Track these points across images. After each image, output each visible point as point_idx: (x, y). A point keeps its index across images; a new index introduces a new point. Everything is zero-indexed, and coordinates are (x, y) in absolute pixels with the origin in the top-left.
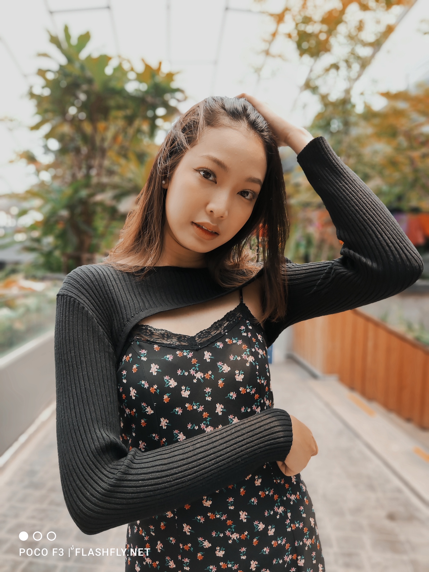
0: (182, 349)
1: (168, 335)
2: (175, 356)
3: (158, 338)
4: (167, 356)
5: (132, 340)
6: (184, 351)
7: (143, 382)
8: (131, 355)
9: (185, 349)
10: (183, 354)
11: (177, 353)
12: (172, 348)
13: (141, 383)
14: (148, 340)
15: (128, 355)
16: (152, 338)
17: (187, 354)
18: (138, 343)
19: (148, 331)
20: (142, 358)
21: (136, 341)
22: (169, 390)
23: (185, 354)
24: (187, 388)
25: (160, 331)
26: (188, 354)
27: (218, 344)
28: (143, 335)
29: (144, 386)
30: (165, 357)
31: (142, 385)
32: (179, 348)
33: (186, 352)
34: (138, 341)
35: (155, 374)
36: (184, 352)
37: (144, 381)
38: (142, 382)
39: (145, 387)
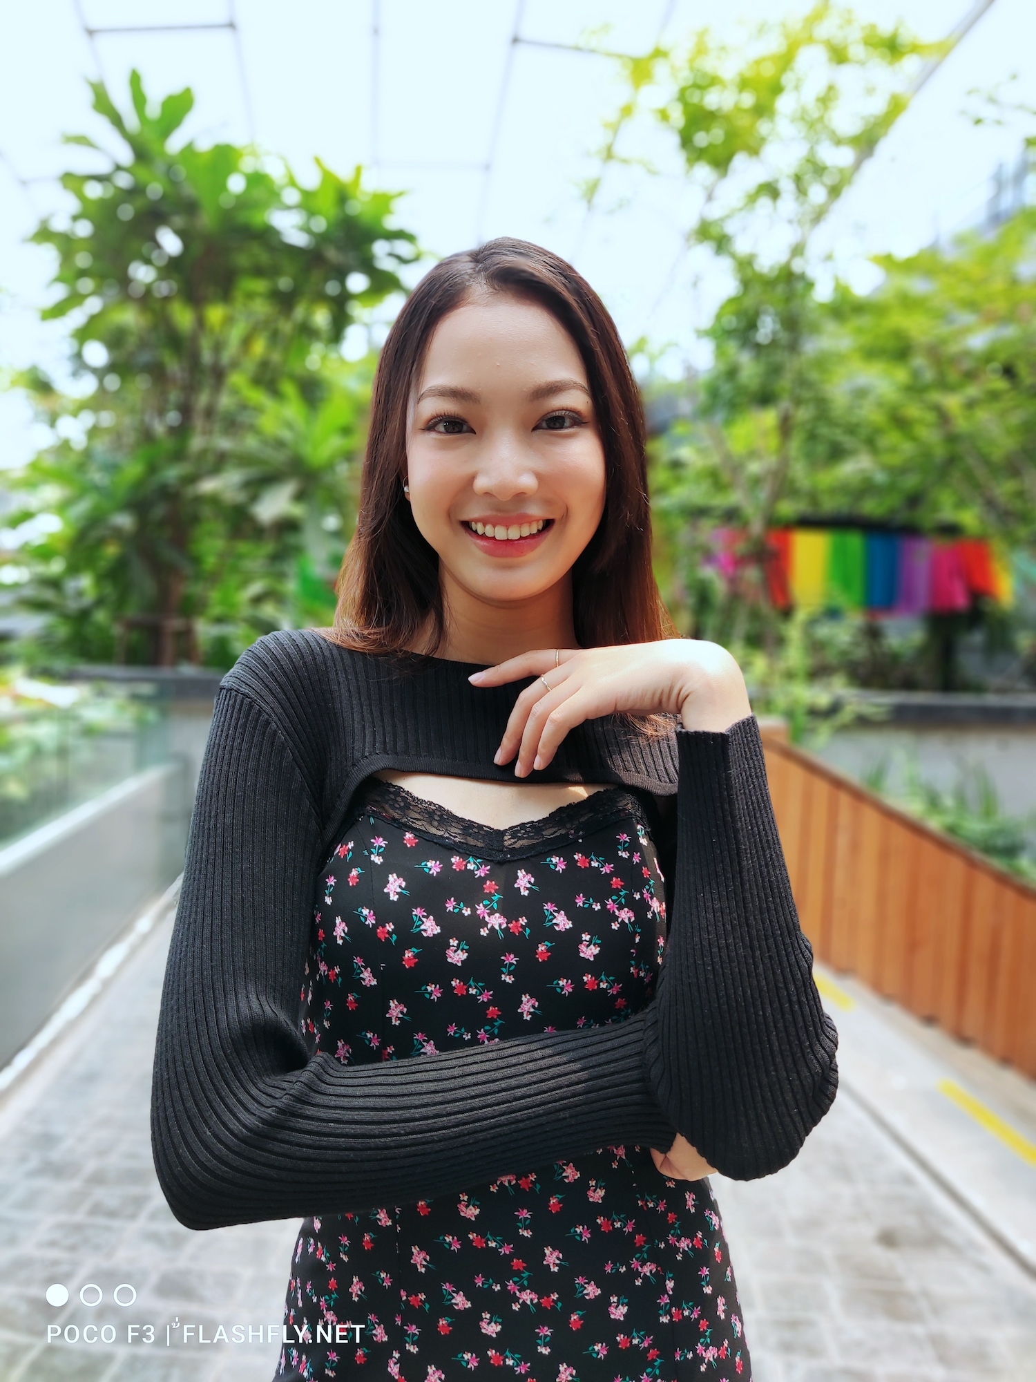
0: (467, 854)
1: (442, 816)
2: (447, 865)
3: (418, 820)
4: (428, 863)
5: (361, 813)
6: (471, 859)
7: (365, 912)
8: (352, 845)
9: (473, 856)
10: (466, 866)
11: (453, 860)
12: (444, 848)
13: (362, 912)
14: (394, 819)
15: (347, 845)
16: (405, 815)
17: (476, 868)
18: (372, 820)
19: (399, 799)
20: (373, 858)
21: (369, 817)
22: (418, 940)
23: (471, 867)
24: (463, 945)
25: (427, 805)
26: (478, 869)
27: (555, 860)
28: (387, 807)
29: (366, 920)
30: (423, 864)
31: (363, 917)
32: (461, 850)
33: (475, 863)
34: (374, 817)
35: (394, 898)
36: (469, 862)
37: (368, 910)
38: (363, 910)
39: (367, 923)
